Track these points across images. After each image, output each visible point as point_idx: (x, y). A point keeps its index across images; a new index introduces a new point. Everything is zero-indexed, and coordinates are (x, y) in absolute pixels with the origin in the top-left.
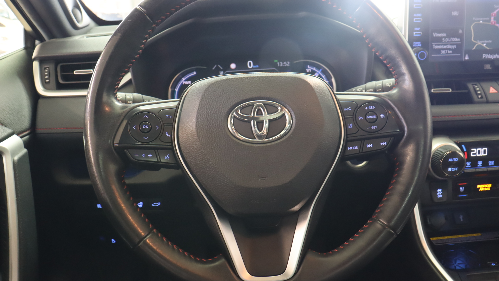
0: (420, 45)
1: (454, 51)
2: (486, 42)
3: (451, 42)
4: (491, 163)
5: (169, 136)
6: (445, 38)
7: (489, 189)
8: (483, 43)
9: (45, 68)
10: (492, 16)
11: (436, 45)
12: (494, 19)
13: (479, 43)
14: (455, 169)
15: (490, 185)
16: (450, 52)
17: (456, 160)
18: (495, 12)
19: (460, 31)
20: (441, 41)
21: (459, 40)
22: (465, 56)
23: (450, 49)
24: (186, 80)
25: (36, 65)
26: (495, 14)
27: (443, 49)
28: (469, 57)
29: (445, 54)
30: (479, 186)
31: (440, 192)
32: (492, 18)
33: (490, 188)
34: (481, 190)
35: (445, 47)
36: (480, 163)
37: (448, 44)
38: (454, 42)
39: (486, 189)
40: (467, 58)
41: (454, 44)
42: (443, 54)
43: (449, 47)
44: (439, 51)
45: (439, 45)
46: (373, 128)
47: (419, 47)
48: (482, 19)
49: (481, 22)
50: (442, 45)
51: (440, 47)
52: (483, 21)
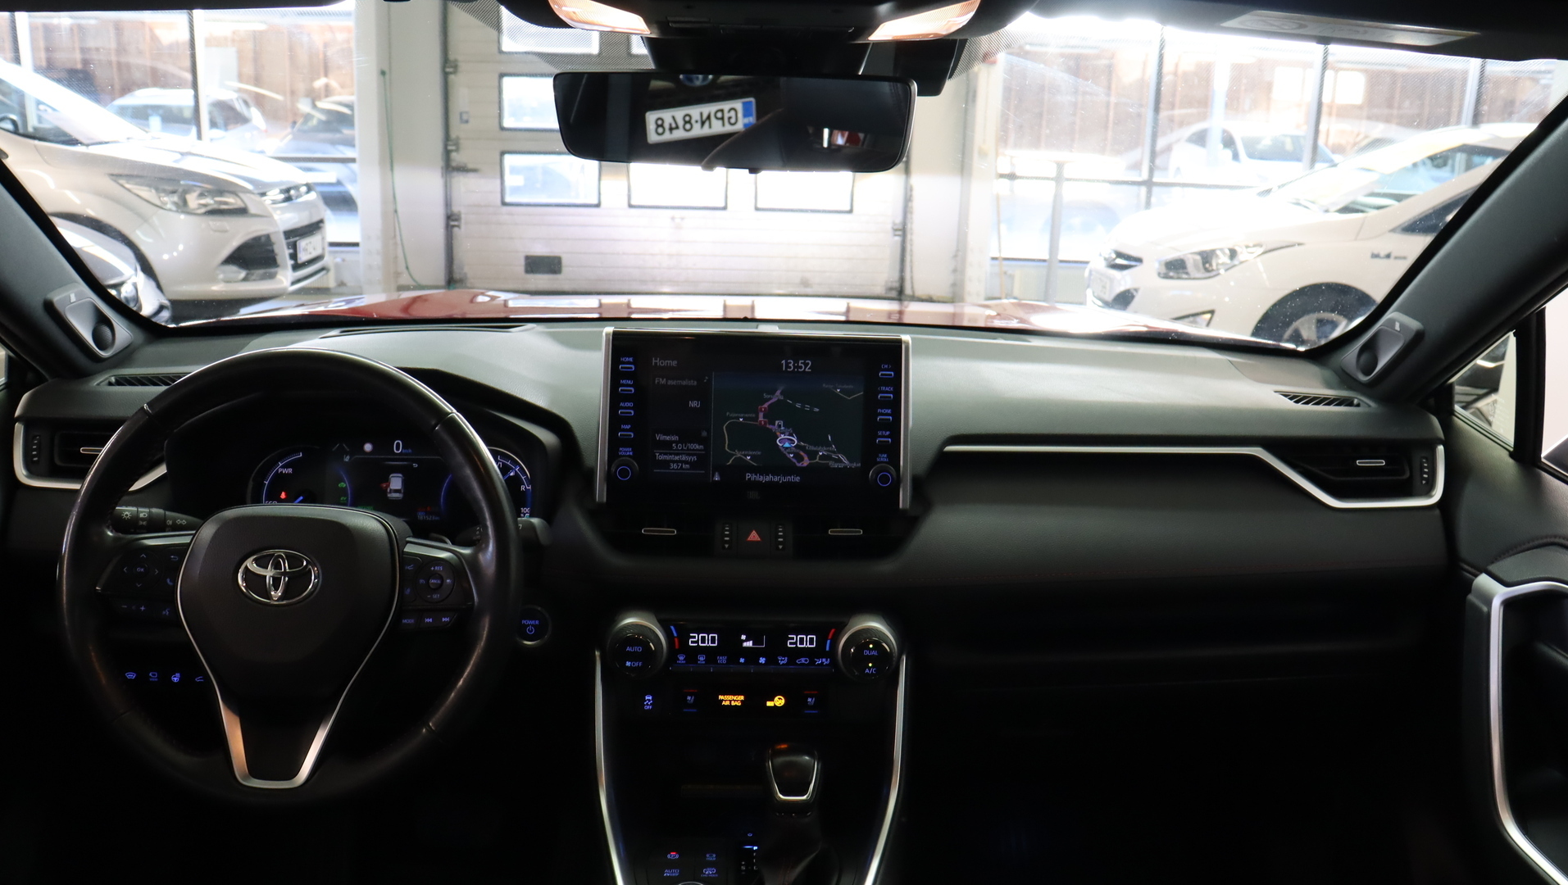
0: (631, 453)
1: (693, 465)
2: (751, 453)
3: (688, 449)
4: (722, 660)
5: (171, 584)
6: (677, 442)
7: (739, 704)
8: (746, 456)
9: (34, 438)
10: (761, 411)
11: (661, 454)
12: (764, 417)
13: (739, 454)
14: (636, 664)
15: (742, 698)
16: (688, 466)
17: (639, 649)
18: (766, 405)
19: (704, 434)
20: (671, 448)
21: (702, 447)
22: (713, 476)
23: (686, 462)
24: (285, 466)
25: (19, 429)
26: (765, 408)
27: (674, 462)
28: (721, 475)
29: (677, 469)
30: (721, 697)
31: (649, 700)
32: (761, 415)
33: (742, 701)
34: (724, 703)
35: (677, 458)
36: (702, 658)
37: (682, 454)
38: (694, 450)
39: (733, 703)
40: (717, 478)
41: (693, 455)
42: (673, 469)
43: (684, 458)
44: (666, 464)
45: (665, 454)
46: (435, 596)
47: (629, 456)
48: (742, 415)
49: (741, 420)
50: (671, 454)
51: (668, 457)
52: (744, 419)
